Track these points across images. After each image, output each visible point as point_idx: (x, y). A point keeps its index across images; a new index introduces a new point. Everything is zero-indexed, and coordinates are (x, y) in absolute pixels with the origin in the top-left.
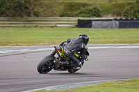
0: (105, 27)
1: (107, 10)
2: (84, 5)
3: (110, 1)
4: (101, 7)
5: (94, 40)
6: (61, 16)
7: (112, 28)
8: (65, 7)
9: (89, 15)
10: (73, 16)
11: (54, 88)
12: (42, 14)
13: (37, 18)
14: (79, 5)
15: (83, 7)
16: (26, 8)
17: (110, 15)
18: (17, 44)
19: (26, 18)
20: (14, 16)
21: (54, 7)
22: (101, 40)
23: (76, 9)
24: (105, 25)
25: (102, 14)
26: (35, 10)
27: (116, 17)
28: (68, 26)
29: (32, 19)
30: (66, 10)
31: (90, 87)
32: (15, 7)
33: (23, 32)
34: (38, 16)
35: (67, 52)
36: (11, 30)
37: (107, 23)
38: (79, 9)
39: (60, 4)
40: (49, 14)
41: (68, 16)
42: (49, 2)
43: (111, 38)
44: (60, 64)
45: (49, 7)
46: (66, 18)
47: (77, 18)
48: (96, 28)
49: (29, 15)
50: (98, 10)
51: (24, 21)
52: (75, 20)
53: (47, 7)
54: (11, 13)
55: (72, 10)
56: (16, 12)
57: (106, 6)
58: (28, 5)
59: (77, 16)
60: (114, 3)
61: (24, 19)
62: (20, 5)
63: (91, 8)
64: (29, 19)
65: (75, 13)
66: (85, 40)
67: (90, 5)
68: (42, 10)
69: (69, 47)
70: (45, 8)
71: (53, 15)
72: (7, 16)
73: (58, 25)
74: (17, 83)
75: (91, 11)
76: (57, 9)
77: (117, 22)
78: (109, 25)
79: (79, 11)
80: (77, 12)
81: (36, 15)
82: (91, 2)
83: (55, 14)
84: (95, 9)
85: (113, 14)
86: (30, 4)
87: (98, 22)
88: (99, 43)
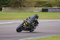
0: (54, 12)
1: (55, 4)
2: (45, 2)
3: (56, 0)
4: (52, 3)
5: (49, 17)
6: (35, 7)
7: (57, 12)
8: (37, 3)
9: (47, 6)
10: (40, 7)
11: (32, 38)
12: (27, 6)
13: (24, 8)
14: (43, 2)
15: (44, 3)
16: (20, 3)
17: (56, 6)
18: (16, 19)
19: (20, 8)
20: (14, 7)
21: (32, 3)
22: (52, 17)
23: (41, 4)
24: (54, 11)
25: (52, 6)
26: (24, 4)
27: (58, 7)
28: (38, 11)
29: (22, 8)
30: (37, 4)
31: (47, 38)
32: (15, 3)
33: (18, 14)
34: (25, 7)
35: (29, 22)
36: (13, 13)
37: (55, 10)
38: (42, 4)
39: (34, 2)
40: (30, 6)
41: (38, 7)
42: (29, 1)
43: (56, 16)
44: (26, 28)
45: (30, 3)
46: (37, 8)
47: (42, 8)
48: (50, 12)
49: (21, 6)
50: (51, 4)
51: (19, 9)
52: (41, 9)
53: (29, 3)
54: (13, 6)
55: (40, 4)
56: (16, 5)
57: (54, 2)
58: (20, 2)
59: (42, 7)
60: (58, 1)
61: (19, 8)
62: (17, 2)
63: (48, 3)
64: (21, 8)
65: (41, 5)
66: (37, 17)
67: (47, 2)
68: (27, 4)
69: (30, 20)
70: (28, 3)
71: (31, 6)
72: (12, 7)
73: (34, 11)
74: (16, 36)
75: (48, 5)
76: (33, 4)
77: (59, 10)
78: (55, 11)
79: (43, 5)
80: (42, 5)
81: (24, 6)
82: (48, 1)
83: (32, 6)
84: (49, 4)
85: (57, 6)
86: (22, 2)
87: (51, 10)
88: (51, 19)
